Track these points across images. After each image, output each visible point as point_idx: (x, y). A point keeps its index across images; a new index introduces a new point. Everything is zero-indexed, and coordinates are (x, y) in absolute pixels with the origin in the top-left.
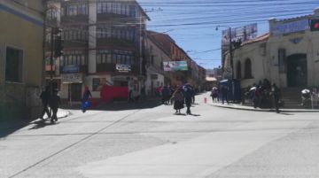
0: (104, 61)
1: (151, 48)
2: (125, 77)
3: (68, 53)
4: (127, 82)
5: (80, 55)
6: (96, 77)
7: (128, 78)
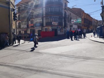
0: (48, 21)
1: (70, 14)
2: (56, 27)
3: (37, 19)
4: (57, 29)
5: (40, 19)
6: (46, 27)
7: (57, 28)
